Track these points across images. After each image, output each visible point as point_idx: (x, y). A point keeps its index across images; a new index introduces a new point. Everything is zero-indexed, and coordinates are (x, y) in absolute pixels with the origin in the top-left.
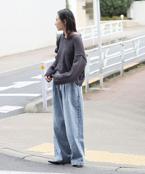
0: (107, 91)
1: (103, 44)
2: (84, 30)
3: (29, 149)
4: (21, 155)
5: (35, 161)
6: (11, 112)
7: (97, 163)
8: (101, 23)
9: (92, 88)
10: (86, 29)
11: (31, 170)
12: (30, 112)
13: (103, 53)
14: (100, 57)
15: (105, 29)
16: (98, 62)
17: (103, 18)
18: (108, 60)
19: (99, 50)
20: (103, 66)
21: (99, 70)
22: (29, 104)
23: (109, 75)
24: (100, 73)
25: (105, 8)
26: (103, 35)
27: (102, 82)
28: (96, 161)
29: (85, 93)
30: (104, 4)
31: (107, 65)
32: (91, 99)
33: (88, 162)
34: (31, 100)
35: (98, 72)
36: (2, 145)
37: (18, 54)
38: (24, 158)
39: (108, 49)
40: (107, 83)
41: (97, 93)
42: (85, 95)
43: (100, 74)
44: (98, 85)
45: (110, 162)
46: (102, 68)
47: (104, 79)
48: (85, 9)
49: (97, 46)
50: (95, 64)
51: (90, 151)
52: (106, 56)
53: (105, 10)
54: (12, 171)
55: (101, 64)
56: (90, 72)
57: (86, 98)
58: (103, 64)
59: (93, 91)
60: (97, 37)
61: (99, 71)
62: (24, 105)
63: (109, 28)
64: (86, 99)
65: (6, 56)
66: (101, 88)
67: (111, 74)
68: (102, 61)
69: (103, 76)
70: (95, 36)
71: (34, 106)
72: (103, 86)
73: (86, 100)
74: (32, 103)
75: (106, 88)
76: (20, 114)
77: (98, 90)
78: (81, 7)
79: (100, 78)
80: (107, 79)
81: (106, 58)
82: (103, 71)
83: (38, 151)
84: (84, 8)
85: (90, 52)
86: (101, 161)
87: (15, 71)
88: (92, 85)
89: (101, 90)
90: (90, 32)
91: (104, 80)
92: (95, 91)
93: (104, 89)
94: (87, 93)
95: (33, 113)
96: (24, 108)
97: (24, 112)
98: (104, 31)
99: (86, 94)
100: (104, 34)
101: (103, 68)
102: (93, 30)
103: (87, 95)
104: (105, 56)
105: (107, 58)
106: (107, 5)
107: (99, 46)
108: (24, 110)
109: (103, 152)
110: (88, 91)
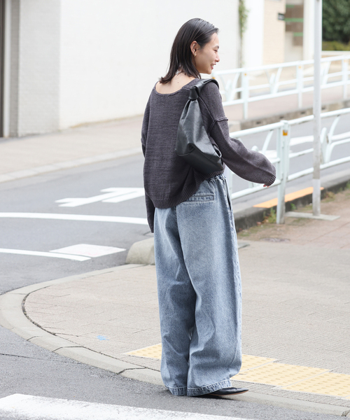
0: (328, 221)
1: (323, 108)
2: (279, 71)
3: (133, 351)
4: (116, 366)
5: (148, 381)
6: (93, 260)
7: (298, 396)
8: (323, 57)
9: (293, 214)
10: (284, 69)
11: (138, 403)
12: (141, 263)
13: (324, 130)
14: (317, 138)
15: (330, 72)
16: (311, 150)
17: (327, 44)
18: (336, 146)
19: (315, 121)
20: (322, 161)
21: (311, 170)
22: (139, 242)
23: (336, 183)
24: (314, 178)
25: (332, 20)
26: (324, 85)
27: (319, 199)
28: (296, 389)
29: (276, 223)
30: (331, 10)
31: (332, 159)
32: (289, 240)
33: (277, 391)
34: (144, 235)
35: (308, 174)
36: (70, 338)
37: (116, 120)
38: (121, 372)
39: (337, 120)
40: (330, 203)
41: (303, 225)
42: (276, 230)
43: (314, 181)
44: (307, 206)
45: (331, 394)
46: (319, 165)
47: (323, 192)
48: (283, 20)
49: (308, 113)
50: (303, 154)
51: (282, 365)
52: (331, 137)
53: (333, 25)
54: (92, 401)
55: (317, 157)
56: (291, 173)
57: (277, 236)
58: (322, 154)
59: (294, 221)
60: (312, 89)
61: (313, 173)
62: (127, 245)
63: (340, 70)
64: (277, 238)
65: (86, 125)
66: (315, 213)
67: (341, 181)
68: (321, 149)
69: (322, 186)
70: (305, 87)
71: (150, 249)
72: (319, 209)
73: (276, 242)
74: (145, 241)
75: (328, 213)
76: (115, 266)
77: (308, 220)
78: (275, 16)
79: (314, 189)
80: (330, 194)
81: (330, 141)
82: (321, 172)
83: (155, 358)
84: (281, 17)
85: (292, 125)
86: (309, 391)
87: (107, 161)
88: (293, 205)
89: (315, 219)
90: (294, 77)
91: (324, 194)
92: (300, 219)
93: (321, 216)
94: (280, 223)
95: (147, 264)
96: (127, 252)
97: (127, 262)
98: (327, 77)
99: (278, 227)
100: (328, 82)
101: (322, 167)
102: (301, 73)
103: (280, 230)
104: (327, 137)
105: (333, 141)
106: (338, 14)
107: (314, 113)
108: (126, 257)
109: (314, 369)
110: (283, 219)
